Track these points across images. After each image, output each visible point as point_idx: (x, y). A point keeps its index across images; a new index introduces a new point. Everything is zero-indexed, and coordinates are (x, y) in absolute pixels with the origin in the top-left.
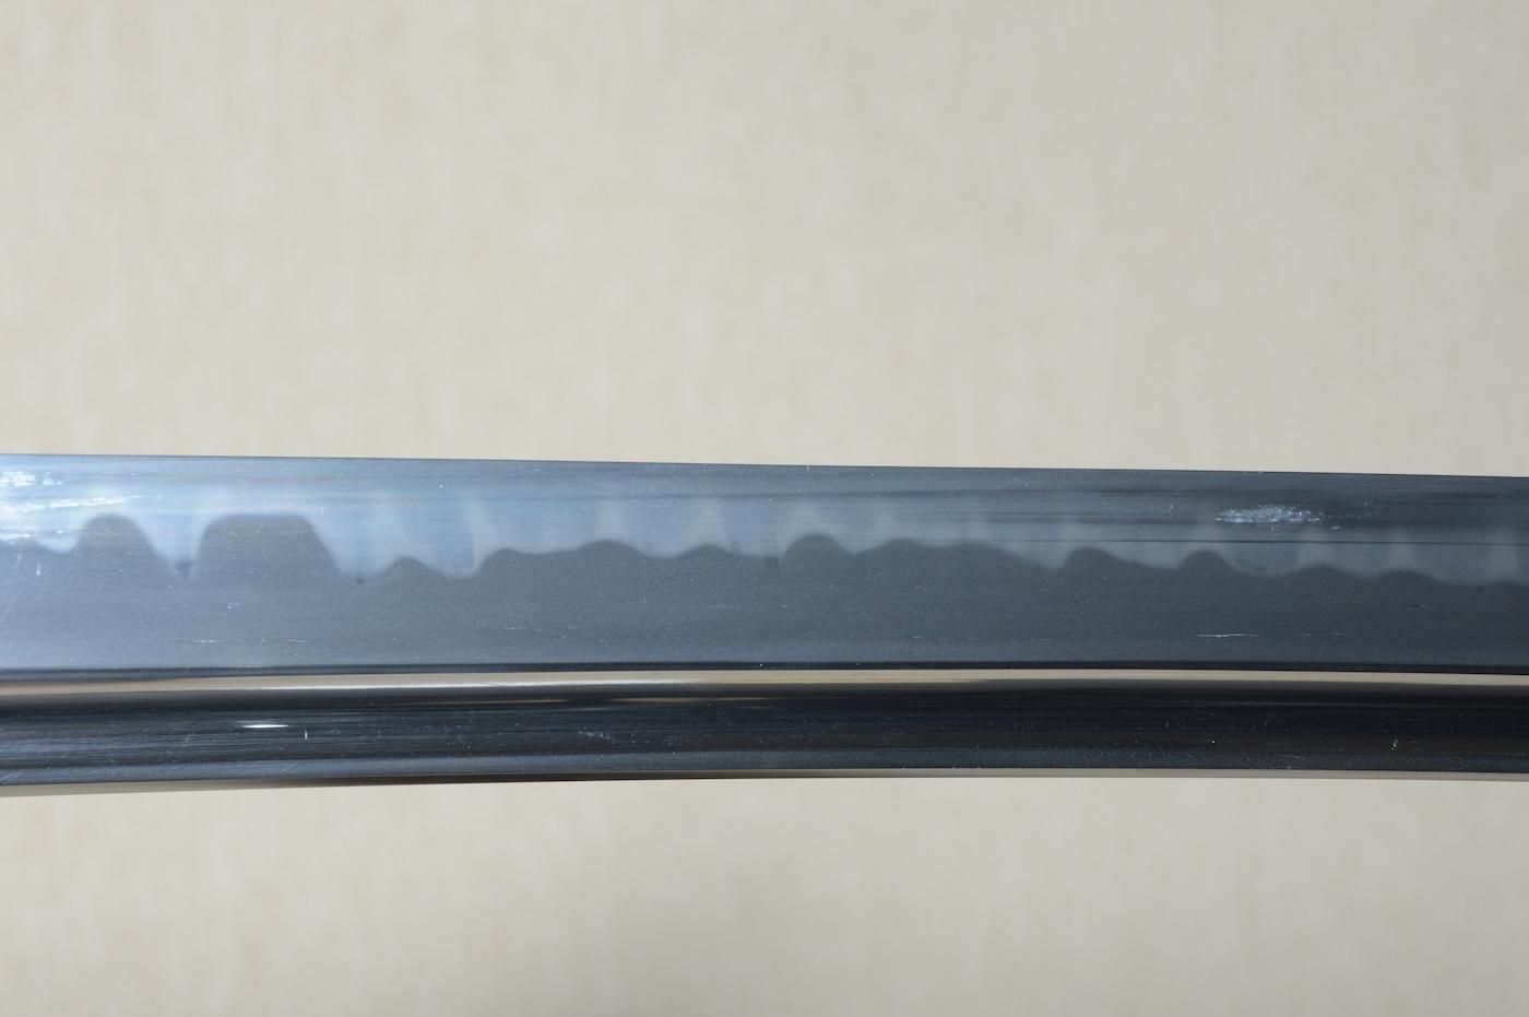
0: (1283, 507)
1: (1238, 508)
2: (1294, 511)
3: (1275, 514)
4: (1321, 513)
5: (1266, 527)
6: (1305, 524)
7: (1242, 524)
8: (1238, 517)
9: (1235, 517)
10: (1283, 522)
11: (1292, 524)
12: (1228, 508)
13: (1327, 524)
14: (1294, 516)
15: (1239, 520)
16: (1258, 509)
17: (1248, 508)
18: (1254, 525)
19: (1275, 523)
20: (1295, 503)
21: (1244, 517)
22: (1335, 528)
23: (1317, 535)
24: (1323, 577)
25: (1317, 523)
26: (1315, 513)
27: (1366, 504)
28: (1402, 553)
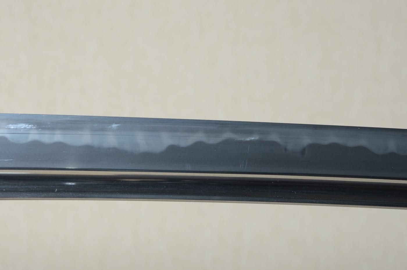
0: (25, 124)
1: (12, 124)
2: (28, 125)
3: (23, 126)
4: (36, 126)
5: (20, 129)
6: (31, 129)
7: (13, 128)
8: (12, 127)
9: (11, 127)
10: (25, 128)
11: (27, 129)
12: (9, 124)
13: (37, 129)
14: (28, 127)
15: (12, 128)
16: (18, 124)
17: (15, 124)
18: (16, 129)
19: (23, 128)
20: (29, 123)
21: (14, 127)
22: (40, 130)
23: (35, 132)
24: (36, 144)
25: (35, 129)
26: (34, 126)
27: (49, 123)
28: (58, 137)
